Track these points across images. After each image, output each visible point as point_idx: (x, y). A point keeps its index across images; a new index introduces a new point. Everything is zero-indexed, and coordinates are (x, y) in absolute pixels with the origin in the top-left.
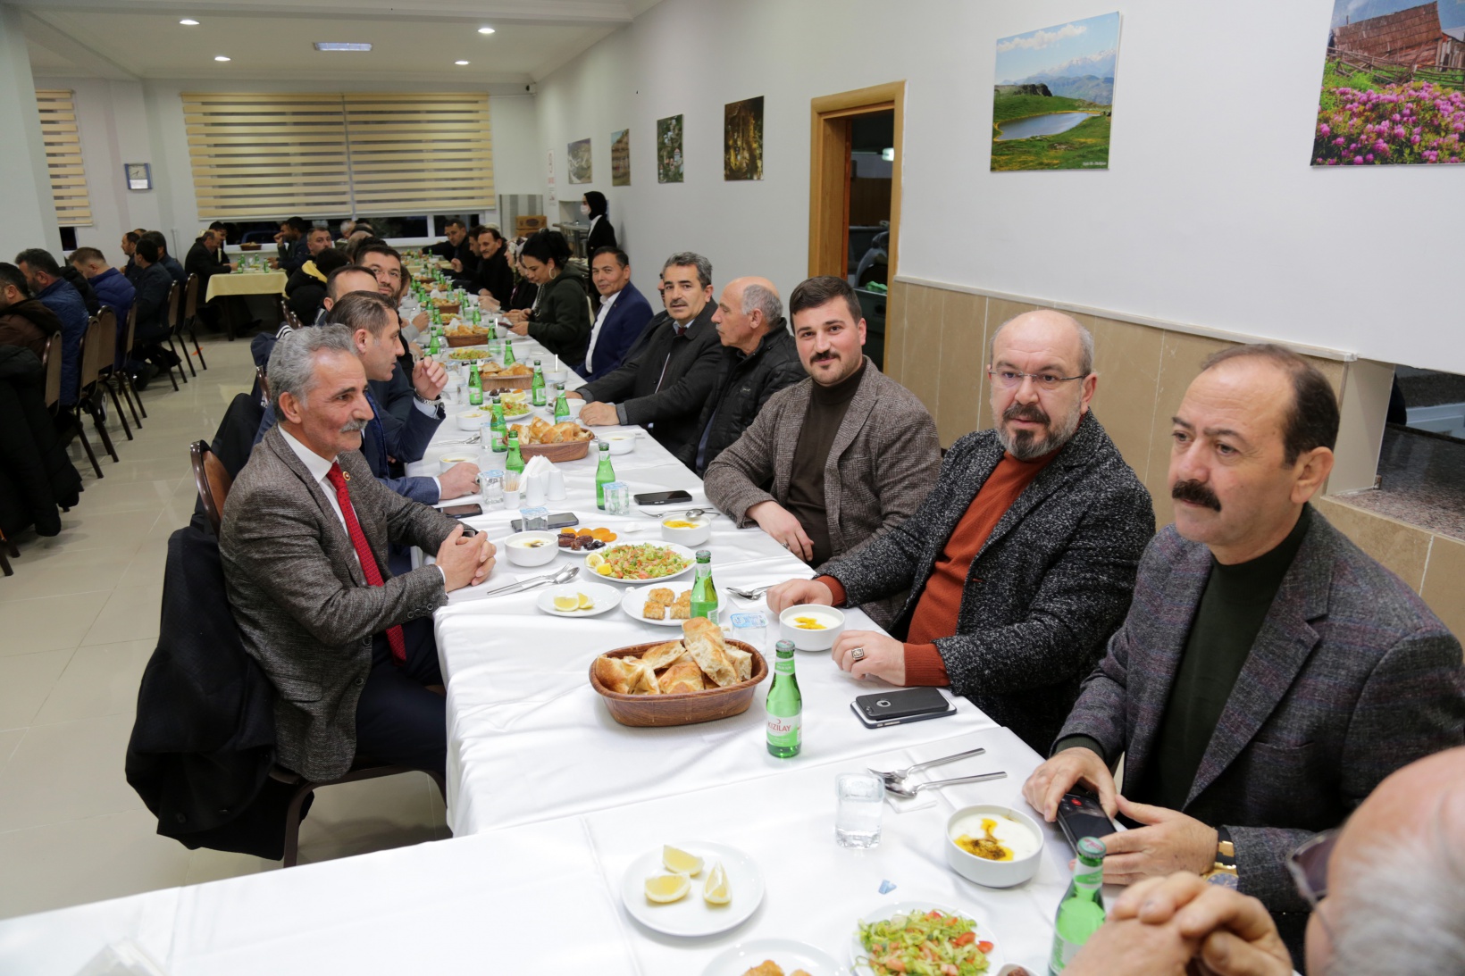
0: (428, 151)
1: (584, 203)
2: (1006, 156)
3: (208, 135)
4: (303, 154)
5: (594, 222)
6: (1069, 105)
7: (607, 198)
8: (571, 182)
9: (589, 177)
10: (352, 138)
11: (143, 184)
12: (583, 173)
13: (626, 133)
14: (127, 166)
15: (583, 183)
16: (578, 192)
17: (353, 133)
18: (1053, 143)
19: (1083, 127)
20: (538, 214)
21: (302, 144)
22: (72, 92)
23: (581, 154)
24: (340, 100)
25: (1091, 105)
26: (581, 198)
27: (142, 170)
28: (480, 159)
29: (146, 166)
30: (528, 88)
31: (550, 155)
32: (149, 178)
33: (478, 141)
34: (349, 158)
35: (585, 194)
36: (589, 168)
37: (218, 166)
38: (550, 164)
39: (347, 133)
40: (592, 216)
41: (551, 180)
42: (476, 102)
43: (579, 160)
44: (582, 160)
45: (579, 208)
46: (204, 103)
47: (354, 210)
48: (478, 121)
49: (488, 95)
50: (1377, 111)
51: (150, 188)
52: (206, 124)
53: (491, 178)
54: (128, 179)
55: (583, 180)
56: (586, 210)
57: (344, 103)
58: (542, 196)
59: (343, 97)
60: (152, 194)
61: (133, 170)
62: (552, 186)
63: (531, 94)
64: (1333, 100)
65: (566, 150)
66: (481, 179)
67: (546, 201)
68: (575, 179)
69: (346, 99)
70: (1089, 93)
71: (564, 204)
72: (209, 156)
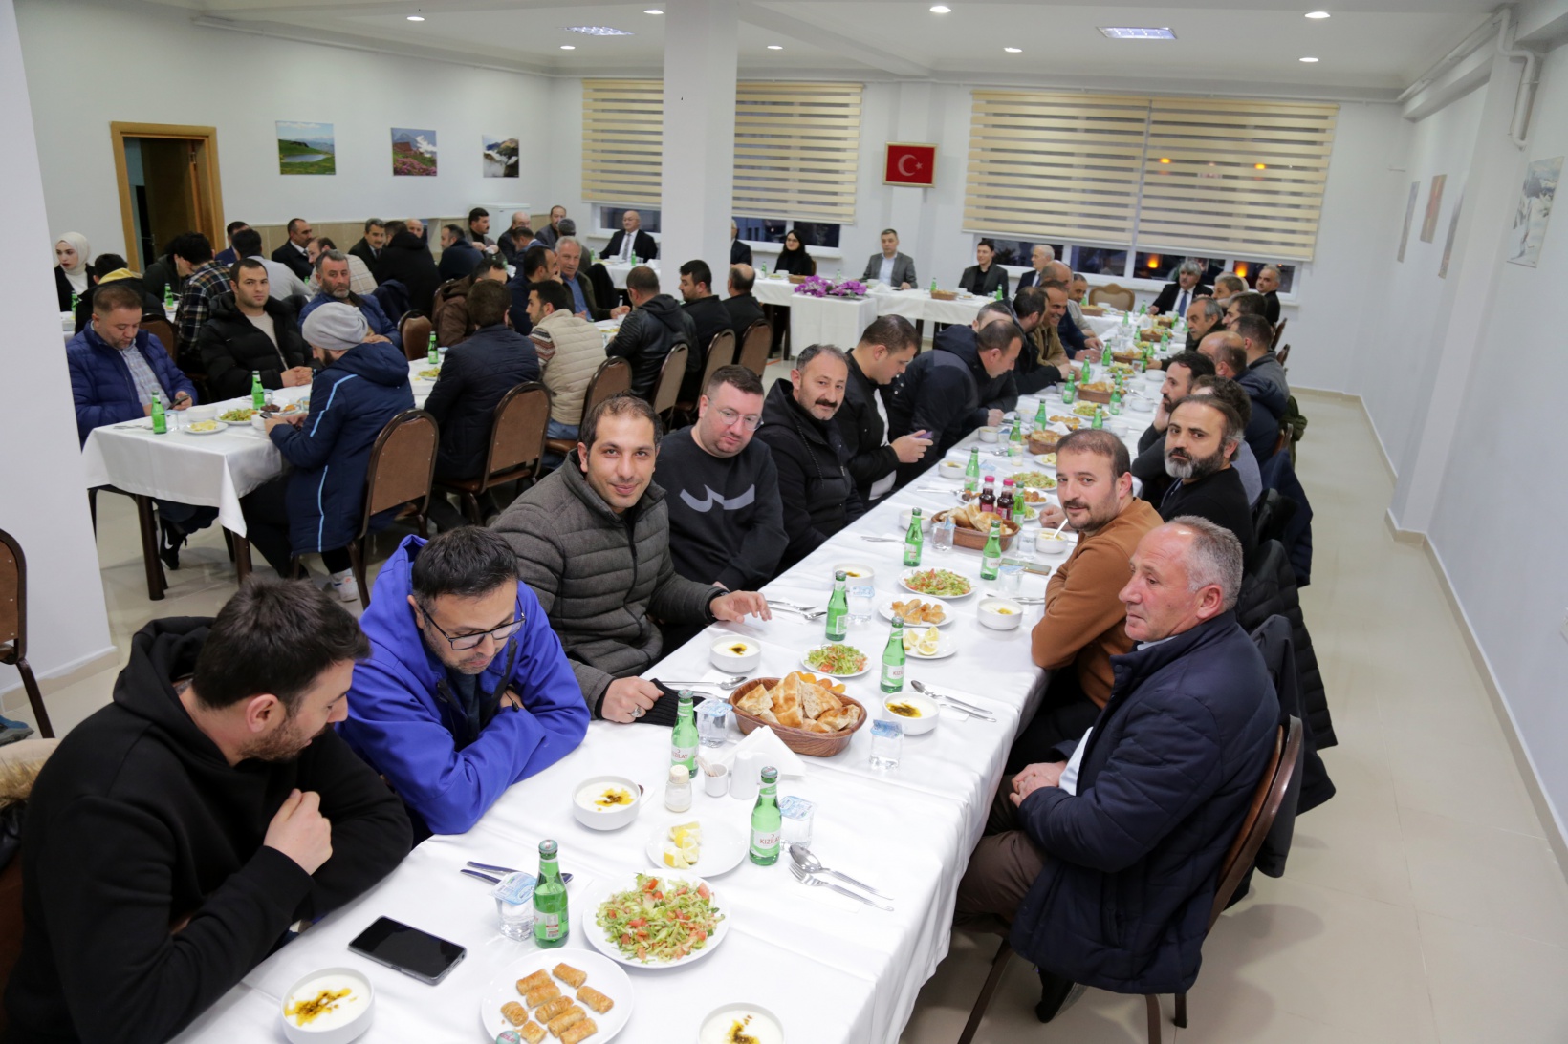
2: (286, 169)
6: (318, 152)
18: (312, 165)
19: (324, 160)
25: (326, 153)
50: (404, 164)
64: (395, 161)
70: (326, 149)
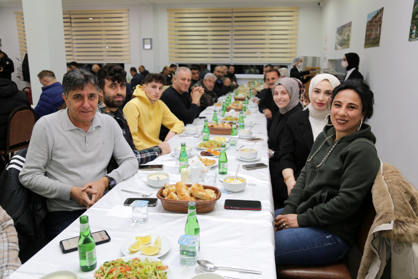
0: (268, 35)
1: (344, 60)
3: (176, 27)
4: (213, 35)
5: (349, 72)
7: (360, 56)
8: (336, 49)
9: (348, 45)
10: (235, 28)
11: (148, 47)
12: (344, 43)
13: (382, 10)
14: (144, 39)
15: (344, 48)
16: (341, 54)
17: (235, 26)
20: (317, 66)
21: (213, 31)
22: (129, 10)
23: (344, 33)
24: (231, 11)
26: (343, 57)
27: (149, 41)
28: (292, 39)
29: (151, 39)
30: (319, 4)
31: (327, 36)
32: (151, 44)
33: (292, 30)
34: (232, 37)
35: (346, 55)
36: (348, 39)
37: (179, 40)
38: (326, 41)
39: (232, 26)
40: (348, 68)
41: (325, 49)
42: (293, 11)
43: (343, 36)
44: (345, 35)
45: (341, 63)
46: (176, 13)
47: (232, 61)
48: (292, 21)
49: (299, 8)
51: (151, 48)
52: (176, 22)
53: (296, 48)
54: (144, 44)
55: (344, 46)
56: (345, 64)
57: (233, 13)
58: (319, 58)
59: (232, 10)
60: (152, 51)
61: (146, 41)
62: (325, 52)
63: (321, 7)
65: (335, 31)
66: (291, 48)
67: (322, 60)
68: (339, 47)
69: (234, 11)
71: (331, 61)
72: (176, 36)
